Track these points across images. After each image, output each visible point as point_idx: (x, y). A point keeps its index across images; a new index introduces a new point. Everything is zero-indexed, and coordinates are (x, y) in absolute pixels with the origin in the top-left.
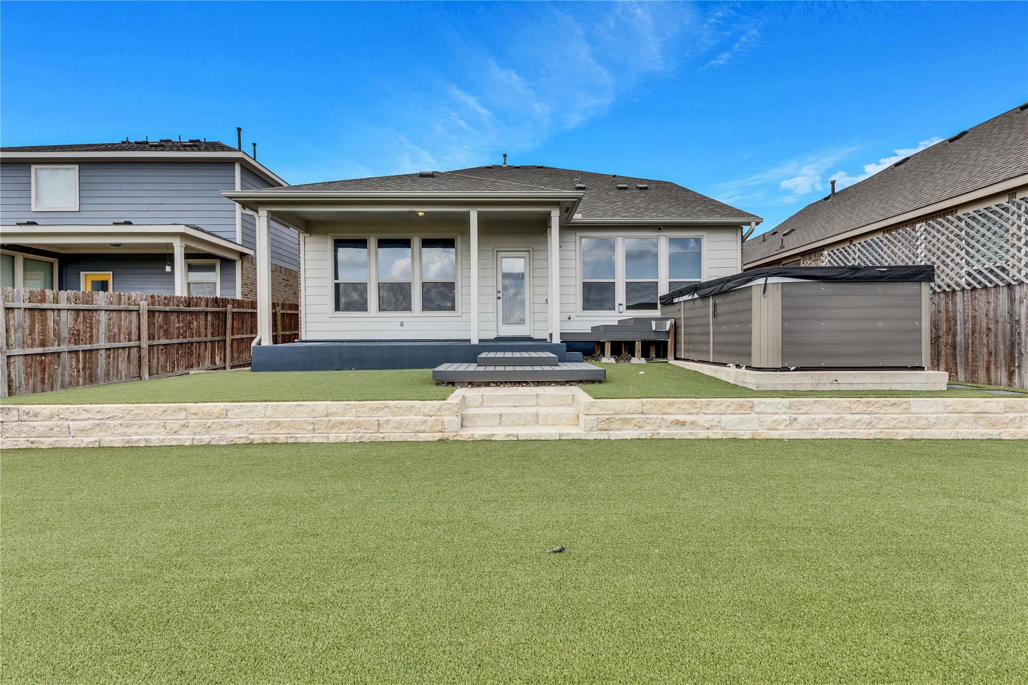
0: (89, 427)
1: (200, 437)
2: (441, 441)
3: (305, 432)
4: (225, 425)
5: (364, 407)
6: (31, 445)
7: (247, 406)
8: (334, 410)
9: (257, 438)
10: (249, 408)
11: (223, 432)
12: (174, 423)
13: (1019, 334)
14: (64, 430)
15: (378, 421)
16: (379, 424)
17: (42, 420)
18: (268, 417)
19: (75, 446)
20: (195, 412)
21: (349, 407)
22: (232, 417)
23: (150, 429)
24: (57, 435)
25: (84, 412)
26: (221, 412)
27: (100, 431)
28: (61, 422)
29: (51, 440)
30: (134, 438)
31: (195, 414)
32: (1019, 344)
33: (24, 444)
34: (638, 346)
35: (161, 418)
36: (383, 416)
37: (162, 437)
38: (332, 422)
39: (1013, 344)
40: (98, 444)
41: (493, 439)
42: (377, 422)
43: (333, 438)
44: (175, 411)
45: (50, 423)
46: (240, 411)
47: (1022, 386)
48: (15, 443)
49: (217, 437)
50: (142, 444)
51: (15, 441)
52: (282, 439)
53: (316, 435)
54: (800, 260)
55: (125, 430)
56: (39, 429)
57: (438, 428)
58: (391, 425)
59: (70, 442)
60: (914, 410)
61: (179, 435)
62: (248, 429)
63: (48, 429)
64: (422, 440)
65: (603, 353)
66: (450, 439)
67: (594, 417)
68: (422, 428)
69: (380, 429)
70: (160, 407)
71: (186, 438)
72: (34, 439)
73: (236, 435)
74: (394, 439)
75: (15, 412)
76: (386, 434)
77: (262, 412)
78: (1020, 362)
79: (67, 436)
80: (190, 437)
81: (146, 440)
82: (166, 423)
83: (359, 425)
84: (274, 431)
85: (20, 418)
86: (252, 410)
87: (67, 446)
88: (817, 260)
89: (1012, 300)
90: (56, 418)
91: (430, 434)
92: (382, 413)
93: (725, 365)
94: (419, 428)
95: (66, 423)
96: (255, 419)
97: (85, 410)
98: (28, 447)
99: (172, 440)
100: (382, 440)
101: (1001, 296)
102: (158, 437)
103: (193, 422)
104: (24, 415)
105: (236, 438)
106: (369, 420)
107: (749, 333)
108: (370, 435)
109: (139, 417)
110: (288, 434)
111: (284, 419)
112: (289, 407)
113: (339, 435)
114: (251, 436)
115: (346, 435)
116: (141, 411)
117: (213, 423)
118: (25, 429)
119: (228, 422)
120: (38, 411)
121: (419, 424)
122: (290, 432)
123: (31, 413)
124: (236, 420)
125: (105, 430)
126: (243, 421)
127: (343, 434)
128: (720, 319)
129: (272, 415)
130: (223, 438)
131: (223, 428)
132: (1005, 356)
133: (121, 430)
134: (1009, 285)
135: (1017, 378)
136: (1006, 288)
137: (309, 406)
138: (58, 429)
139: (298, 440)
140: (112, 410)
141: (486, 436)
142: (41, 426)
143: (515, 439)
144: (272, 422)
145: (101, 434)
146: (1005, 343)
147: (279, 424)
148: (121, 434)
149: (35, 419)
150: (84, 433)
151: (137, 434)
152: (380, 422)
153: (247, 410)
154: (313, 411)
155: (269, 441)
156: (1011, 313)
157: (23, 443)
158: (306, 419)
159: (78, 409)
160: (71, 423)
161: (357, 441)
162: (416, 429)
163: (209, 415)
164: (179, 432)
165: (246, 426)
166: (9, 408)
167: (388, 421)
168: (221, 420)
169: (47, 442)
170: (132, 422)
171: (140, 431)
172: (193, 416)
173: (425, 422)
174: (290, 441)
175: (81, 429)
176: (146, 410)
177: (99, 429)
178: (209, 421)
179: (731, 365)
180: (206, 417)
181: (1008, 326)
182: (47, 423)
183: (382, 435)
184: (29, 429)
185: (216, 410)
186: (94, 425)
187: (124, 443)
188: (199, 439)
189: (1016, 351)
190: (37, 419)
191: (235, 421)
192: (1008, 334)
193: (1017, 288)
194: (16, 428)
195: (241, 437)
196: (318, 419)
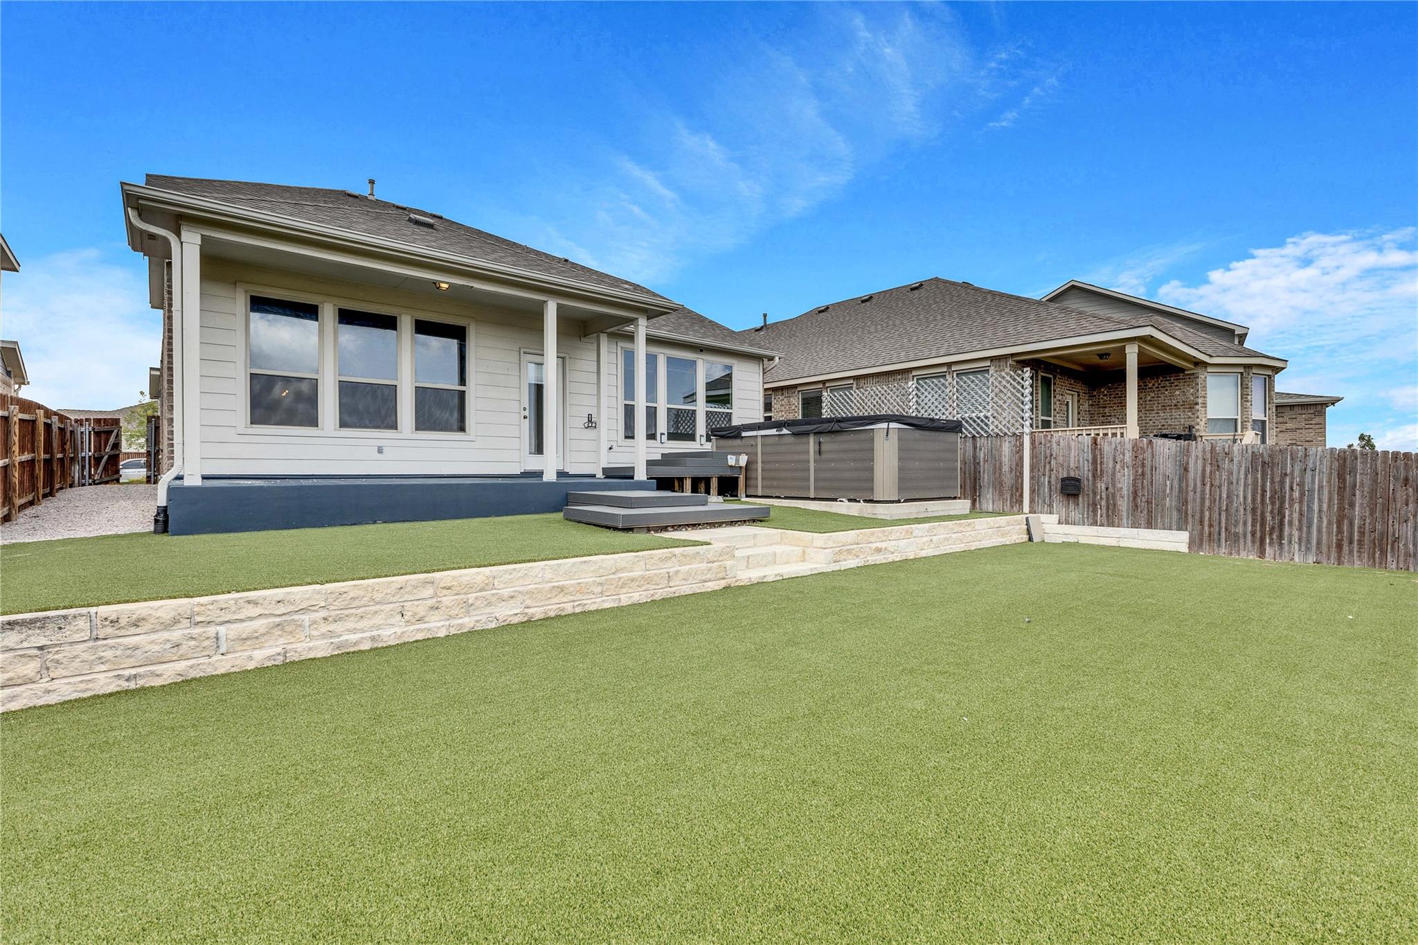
0: (262, 631)
1: (460, 621)
2: (727, 588)
3: (593, 596)
4: (493, 599)
5: (652, 558)
6: (127, 684)
7: (521, 569)
8: (624, 564)
9: (537, 612)
10: (522, 572)
11: (488, 610)
12: (418, 606)
13: (979, 472)
14: (206, 643)
15: (668, 573)
16: (669, 577)
17: (154, 631)
18: (547, 582)
19: (233, 670)
20: (449, 585)
21: (637, 559)
22: (500, 587)
23: (378, 620)
24: (190, 655)
25: (247, 605)
26: (487, 582)
27: (280, 636)
28: (197, 631)
29: (181, 666)
30: (353, 637)
31: (449, 588)
32: (979, 479)
33: (108, 684)
34: (714, 484)
35: (394, 599)
36: (673, 567)
37: (399, 631)
38: (622, 580)
39: (975, 479)
40: (281, 658)
41: (765, 580)
42: (667, 575)
43: (625, 600)
44: (417, 587)
45: (176, 634)
46: (512, 576)
47: (981, 509)
48: (83, 686)
49: (484, 618)
50: (366, 646)
51: (82, 682)
52: (569, 609)
53: (604, 598)
54: (771, 394)
55: (333, 627)
56: (147, 649)
57: (721, 575)
58: (681, 576)
59: (222, 665)
60: (977, 527)
61: (425, 623)
62: (524, 601)
63: (168, 646)
64: (709, 590)
65: (708, 492)
66: (733, 585)
67: (831, 550)
68: (709, 576)
69: (670, 582)
70: (392, 582)
71: (438, 626)
72: (133, 672)
73: (508, 612)
74: (684, 592)
75: (82, 623)
76: (677, 588)
77: (540, 575)
78: (980, 492)
79: (211, 654)
80: (442, 623)
81: (373, 639)
82: (403, 607)
83: (649, 580)
84: (556, 600)
85: (95, 633)
86: (526, 574)
87: (219, 672)
88: (790, 397)
89: (975, 448)
90: (186, 623)
91: (716, 582)
92: (669, 564)
93: (835, 500)
94: (705, 577)
95: (212, 630)
96: (529, 587)
97: (249, 602)
98: (119, 689)
99: (415, 633)
100: (672, 595)
101: (968, 444)
102: (392, 632)
103: (447, 600)
104: (104, 626)
105: (511, 616)
106: (660, 574)
107: (871, 470)
108: (661, 591)
109: (357, 603)
110: (574, 601)
111: (569, 582)
112: (574, 564)
113: (631, 595)
114: (530, 611)
115: (638, 594)
116: (361, 593)
117: (476, 598)
118: (109, 654)
119: (497, 594)
120: (144, 613)
121: (705, 572)
122: (575, 599)
123: (123, 622)
124: (507, 590)
125: (291, 632)
126: (517, 591)
127: (636, 594)
128: (824, 456)
129: (552, 579)
130: (491, 619)
131: (489, 604)
132: (970, 488)
133: (324, 628)
134: (974, 437)
135: (978, 503)
136: (971, 439)
137: (595, 562)
138: (193, 643)
139: (587, 608)
140: (307, 596)
141: (760, 578)
142: (152, 642)
143: (781, 578)
144: (554, 587)
145: (282, 641)
146: (970, 478)
147: (562, 589)
148: (323, 636)
149: (133, 630)
150: (248, 643)
151: (354, 631)
152: (671, 574)
153: (520, 574)
154: (601, 567)
155: (552, 614)
156: (975, 457)
157: (104, 683)
158: (594, 579)
159: (236, 601)
160: (222, 630)
161: (649, 600)
162: (703, 578)
163: (470, 587)
164: (426, 619)
165: (520, 598)
166: (65, 617)
167: (677, 572)
168: (487, 593)
169: (169, 672)
170: (347, 612)
171: (360, 625)
172: (445, 592)
173: (710, 570)
174: (578, 610)
175: (244, 636)
176: (370, 589)
177: (280, 633)
178: (470, 596)
179: (844, 500)
180: (465, 591)
181: (973, 466)
182: (165, 635)
183: (673, 589)
184: (118, 653)
185: (480, 578)
186: (272, 625)
187: (333, 650)
188: (458, 625)
189: (978, 484)
190: (138, 631)
191: (506, 592)
192: (973, 472)
193: (978, 439)
194: (85, 656)
195: (516, 614)
196: (607, 577)
